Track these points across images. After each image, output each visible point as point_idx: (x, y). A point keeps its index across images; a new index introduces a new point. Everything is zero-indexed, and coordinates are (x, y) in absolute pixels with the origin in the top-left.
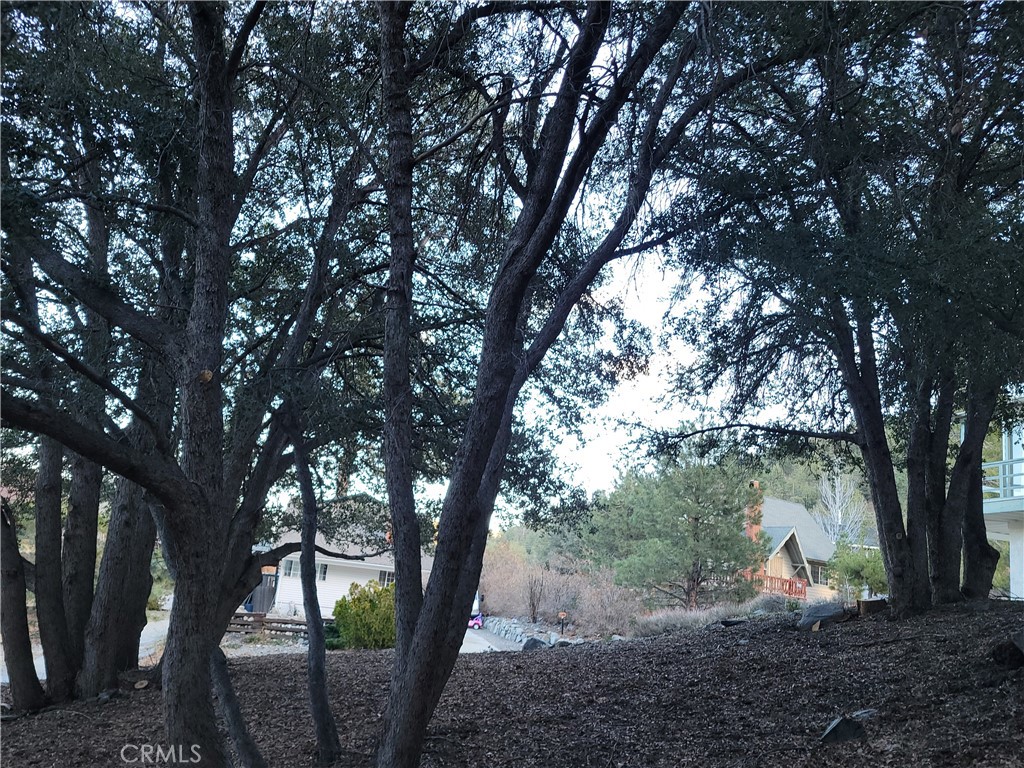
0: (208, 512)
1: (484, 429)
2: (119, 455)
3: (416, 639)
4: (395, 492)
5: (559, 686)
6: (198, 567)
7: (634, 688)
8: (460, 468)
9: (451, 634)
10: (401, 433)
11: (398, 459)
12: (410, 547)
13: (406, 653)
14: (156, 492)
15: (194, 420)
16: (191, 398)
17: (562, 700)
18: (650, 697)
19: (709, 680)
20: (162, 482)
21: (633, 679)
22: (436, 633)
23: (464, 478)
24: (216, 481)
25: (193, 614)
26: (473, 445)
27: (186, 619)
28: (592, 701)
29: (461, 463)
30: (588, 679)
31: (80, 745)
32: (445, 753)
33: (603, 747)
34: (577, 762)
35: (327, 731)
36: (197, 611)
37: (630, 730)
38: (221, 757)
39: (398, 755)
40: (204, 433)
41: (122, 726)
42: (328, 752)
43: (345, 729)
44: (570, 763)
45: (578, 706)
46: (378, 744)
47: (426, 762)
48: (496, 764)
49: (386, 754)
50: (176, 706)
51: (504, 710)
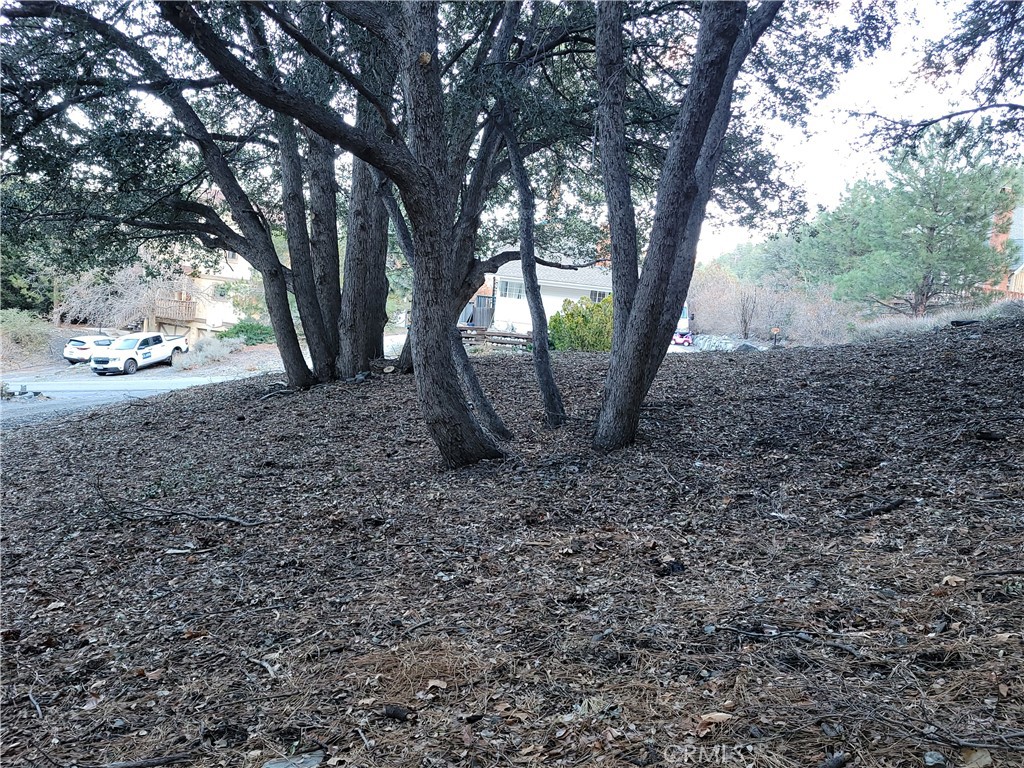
0: (437, 194)
1: (703, 99)
2: (356, 137)
3: (633, 313)
4: (610, 177)
5: (772, 373)
6: (432, 246)
7: (849, 375)
8: (677, 142)
9: (666, 317)
10: (616, 116)
11: (612, 144)
12: (626, 231)
13: (625, 323)
14: (388, 172)
15: (417, 105)
16: (413, 82)
17: (775, 385)
18: (867, 382)
19: (933, 367)
20: (395, 164)
21: (850, 368)
22: (653, 306)
23: (681, 153)
24: (441, 165)
25: (432, 288)
26: (691, 116)
27: (426, 292)
28: (806, 385)
29: (678, 137)
30: (801, 368)
31: (347, 410)
32: (661, 419)
33: (816, 418)
34: (788, 428)
35: (553, 400)
36: (435, 285)
37: (845, 407)
38: (464, 409)
39: (619, 414)
40: (427, 117)
41: (378, 398)
42: (555, 416)
43: (568, 403)
44: (781, 428)
45: (791, 388)
46: (598, 411)
47: (644, 425)
48: (709, 429)
49: (609, 414)
50: (425, 366)
51: (717, 391)
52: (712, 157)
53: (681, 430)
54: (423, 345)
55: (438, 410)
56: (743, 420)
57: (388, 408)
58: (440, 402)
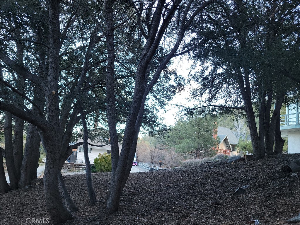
0: (55, 133)
1: (136, 107)
2: (28, 117)
3: (117, 168)
4: (110, 126)
5: (159, 181)
6: (53, 149)
7: (181, 181)
8: (129, 119)
9: (128, 167)
10: (112, 109)
11: (111, 117)
12: (115, 142)
13: (115, 173)
14: (40, 128)
15: (50, 106)
16: (49, 100)
17: (160, 185)
18: (185, 184)
19: (202, 178)
20: (41, 124)
21: (180, 179)
22: (123, 167)
23: (131, 122)
24: (57, 124)
25: (52, 163)
26: (133, 112)
27: (50, 164)
28: (169, 185)
29: (129, 117)
30: (167, 179)
31: (20, 201)
32: (127, 201)
33: (172, 198)
34: (164, 202)
35: (92, 194)
36: (53, 162)
37: (180, 193)
38: (61, 203)
39: (113, 201)
40: (54, 110)
41: (32, 195)
42: (93, 201)
43: (98, 195)
44: (162, 202)
45: (165, 187)
46: (107, 199)
47: (121, 204)
48: (141, 203)
49: (110, 201)
50: (48, 189)
51: (144, 188)
52: (140, 120)
53: (133, 204)
54: (48, 182)
55: (52, 204)
56: (151, 199)
57: (36, 200)
58: (53, 202)
